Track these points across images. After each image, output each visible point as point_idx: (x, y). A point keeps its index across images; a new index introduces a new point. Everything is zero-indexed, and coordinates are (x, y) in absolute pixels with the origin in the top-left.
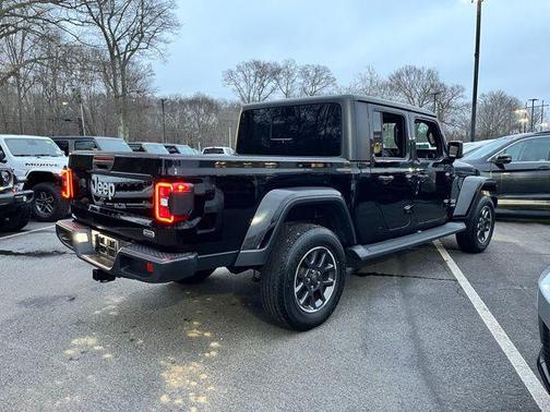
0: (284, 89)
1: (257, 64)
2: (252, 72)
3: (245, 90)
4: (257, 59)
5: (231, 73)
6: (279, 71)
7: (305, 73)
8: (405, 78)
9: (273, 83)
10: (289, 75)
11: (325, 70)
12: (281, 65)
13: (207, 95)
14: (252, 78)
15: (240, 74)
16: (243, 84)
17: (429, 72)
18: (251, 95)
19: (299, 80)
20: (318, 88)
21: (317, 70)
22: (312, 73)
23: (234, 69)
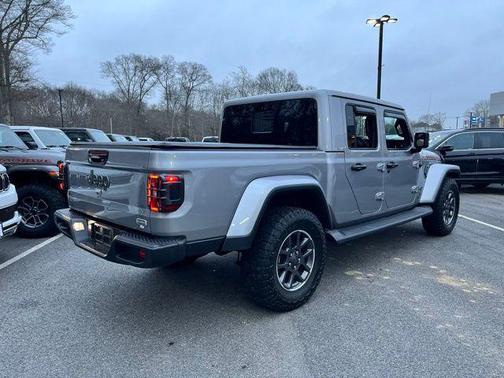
0: (164, 83)
1: (137, 59)
2: (132, 66)
3: (125, 83)
4: (136, 54)
5: (109, 65)
6: (158, 67)
7: (183, 69)
8: (270, 79)
9: (153, 78)
10: (168, 70)
11: (202, 68)
12: (161, 61)
13: (79, 85)
14: (131, 71)
15: (119, 67)
16: (122, 77)
17: (290, 74)
18: (131, 87)
19: (178, 76)
20: (195, 84)
21: (194, 68)
22: (190, 70)
23: (113, 61)
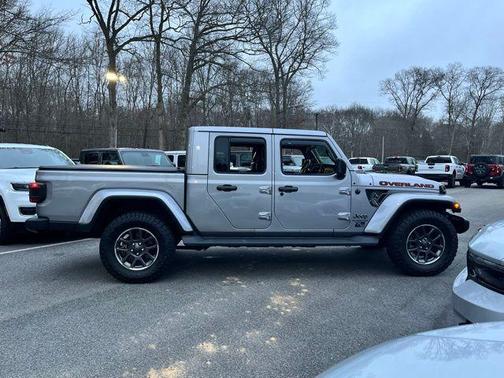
0: (447, 95)
1: (417, 72)
2: (412, 80)
3: (402, 99)
4: (417, 67)
5: (388, 82)
6: (442, 76)
7: (473, 76)
9: (434, 90)
10: (453, 79)
11: (498, 71)
12: (445, 70)
14: (411, 86)
15: (398, 83)
16: (400, 93)
18: (409, 103)
19: (466, 84)
20: (488, 91)
21: (487, 72)
22: (481, 76)
23: (393, 78)
